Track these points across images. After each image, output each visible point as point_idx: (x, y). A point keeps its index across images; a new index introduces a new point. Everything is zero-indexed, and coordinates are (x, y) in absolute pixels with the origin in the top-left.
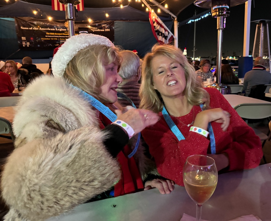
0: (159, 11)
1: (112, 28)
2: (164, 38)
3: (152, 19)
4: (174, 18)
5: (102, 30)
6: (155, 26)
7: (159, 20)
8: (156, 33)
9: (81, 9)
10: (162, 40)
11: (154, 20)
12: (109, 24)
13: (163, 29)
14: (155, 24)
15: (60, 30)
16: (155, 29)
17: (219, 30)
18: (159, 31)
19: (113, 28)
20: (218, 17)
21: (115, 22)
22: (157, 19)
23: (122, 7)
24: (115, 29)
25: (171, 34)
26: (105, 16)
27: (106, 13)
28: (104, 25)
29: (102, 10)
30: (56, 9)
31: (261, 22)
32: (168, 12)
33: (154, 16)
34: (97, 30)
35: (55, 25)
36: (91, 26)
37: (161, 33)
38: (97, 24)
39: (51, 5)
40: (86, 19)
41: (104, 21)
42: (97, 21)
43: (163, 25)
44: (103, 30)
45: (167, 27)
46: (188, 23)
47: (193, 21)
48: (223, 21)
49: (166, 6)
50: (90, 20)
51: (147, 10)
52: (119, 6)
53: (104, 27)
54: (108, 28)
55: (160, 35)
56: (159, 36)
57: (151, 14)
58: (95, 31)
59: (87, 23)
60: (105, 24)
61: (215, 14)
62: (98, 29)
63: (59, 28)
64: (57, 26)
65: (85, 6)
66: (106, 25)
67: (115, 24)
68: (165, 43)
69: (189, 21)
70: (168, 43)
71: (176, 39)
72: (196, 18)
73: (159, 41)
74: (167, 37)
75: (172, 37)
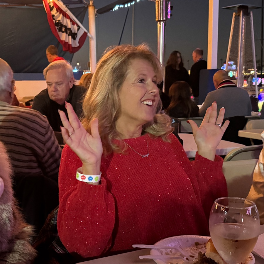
2: (70, 37)
3: (48, 2)
6: (54, 16)
7: (61, 5)
8: (57, 27)
10: (67, 41)
11: (52, 5)
13: (69, 21)
14: (54, 12)
16: (54, 21)
18: (61, 23)
22: (57, 3)
25: (83, 29)
31: (241, 8)
37: (65, 27)
43: (69, 13)
45: (76, 17)
46: (114, 10)
47: (121, 6)
55: (63, 32)
56: (61, 32)
68: (73, 46)
69: (114, 8)
70: (78, 45)
71: (92, 38)
72: (127, 3)
73: (62, 41)
74: (76, 34)
75: (85, 34)
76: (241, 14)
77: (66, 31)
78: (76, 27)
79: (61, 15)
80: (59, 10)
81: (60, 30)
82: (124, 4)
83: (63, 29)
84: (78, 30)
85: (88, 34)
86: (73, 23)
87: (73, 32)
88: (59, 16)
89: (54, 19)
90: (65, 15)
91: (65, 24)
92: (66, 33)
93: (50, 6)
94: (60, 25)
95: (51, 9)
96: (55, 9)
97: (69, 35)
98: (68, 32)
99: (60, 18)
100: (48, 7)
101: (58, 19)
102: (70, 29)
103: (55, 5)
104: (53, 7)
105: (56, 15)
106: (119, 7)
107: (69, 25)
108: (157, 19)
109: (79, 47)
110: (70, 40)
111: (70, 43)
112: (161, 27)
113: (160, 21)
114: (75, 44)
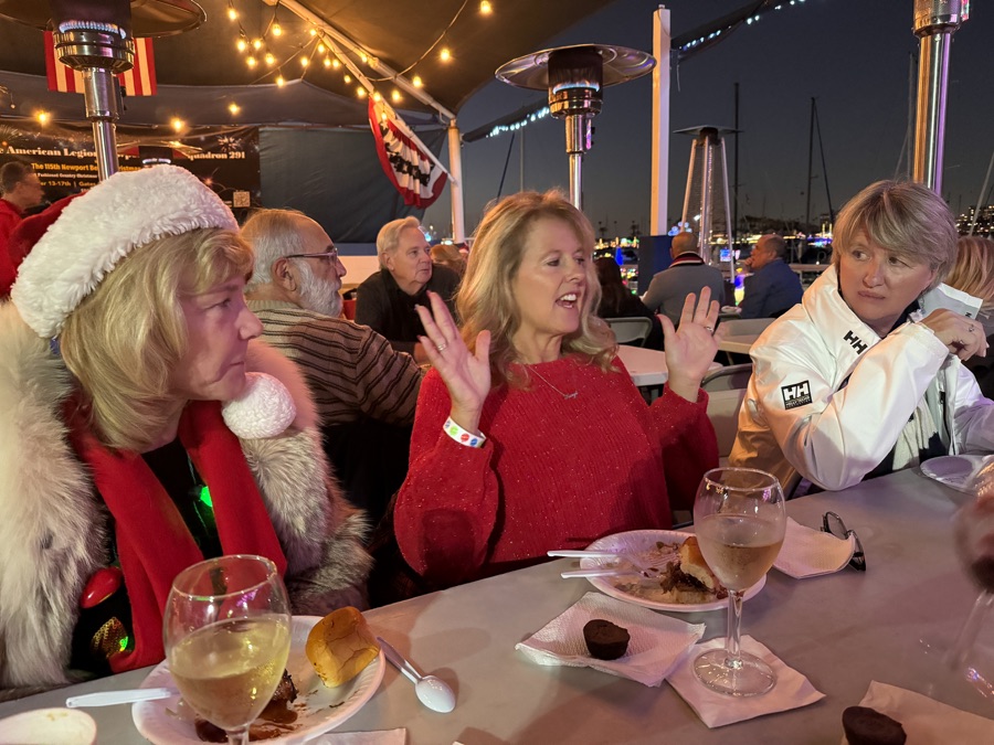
0: (396, 96)
1: (254, 149)
2: (418, 181)
3: (379, 121)
4: (449, 120)
5: (218, 156)
6: (388, 144)
7: (401, 125)
8: (393, 165)
9: (147, 91)
10: (411, 188)
11: (385, 126)
12: (242, 136)
13: (415, 153)
14: (389, 138)
15: (80, 155)
16: (389, 153)
18: (400, 157)
19: (257, 147)
20: (568, 117)
21: (261, 129)
22: (395, 122)
23: (281, 82)
24: (261, 151)
25: (440, 168)
26: (228, 114)
27: (230, 101)
28: (226, 140)
29: (216, 92)
30: (62, 86)
31: (706, 131)
32: (427, 100)
33: (383, 114)
34: (203, 156)
35: (60, 139)
36: (182, 142)
37: (409, 164)
38: (202, 137)
39: (45, 74)
40: (165, 120)
41: (225, 127)
42: (204, 127)
43: (415, 140)
44: (224, 156)
45: (427, 146)
46: (492, 135)
47: (505, 129)
49: (417, 82)
50: (178, 125)
51: (361, 93)
52: (271, 80)
53: (226, 145)
54: (238, 149)
55: (404, 172)
56: (401, 174)
57: (375, 108)
58: (198, 157)
59: (170, 133)
60: (229, 135)
61: (560, 108)
62: (205, 153)
63: (75, 147)
64: (66, 142)
65: (158, 77)
66: (232, 140)
67: (262, 135)
68: (423, 196)
69: (491, 131)
70: (431, 194)
71: (455, 183)
72: (514, 122)
73: (403, 188)
74: (428, 176)
75: (444, 177)
76: (707, 142)
77: (410, 172)
78: (427, 164)
79: (401, 144)
80: (398, 134)
81: (399, 169)
82: (509, 125)
83: (405, 168)
84: (432, 168)
85: (449, 176)
86: (423, 157)
87: (423, 172)
88: (396, 146)
89: (388, 150)
90: (408, 143)
91: (408, 158)
92: (411, 174)
93: (381, 128)
94: (399, 162)
95: (384, 133)
96: (390, 134)
97: (414, 178)
98: (414, 172)
99: (398, 148)
100: (378, 129)
101: (396, 151)
102: (417, 167)
103: (391, 125)
104: (387, 130)
105: (392, 144)
106: (501, 131)
107: (416, 160)
108: (568, 150)
109: (433, 199)
110: (417, 187)
111: (418, 191)
112: (575, 163)
113: (573, 153)
114: (423, 191)
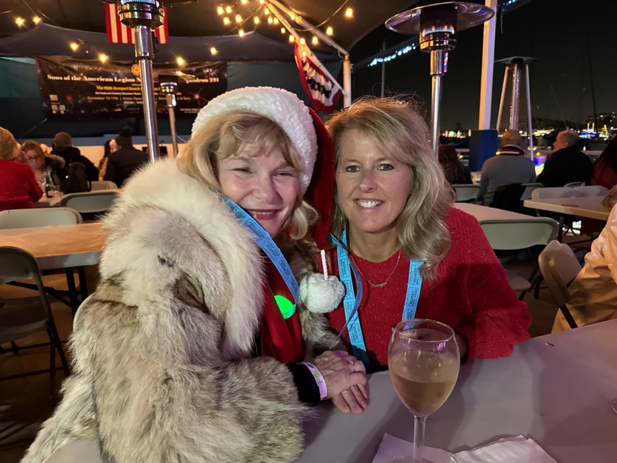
0: (315, 41)
1: (224, 76)
2: (324, 95)
3: (301, 57)
4: (344, 56)
5: (203, 81)
6: (306, 72)
7: (314, 59)
8: (309, 85)
9: (163, 40)
10: (320, 99)
11: (304, 60)
12: (217, 68)
13: (322, 77)
14: (307, 68)
15: (124, 80)
16: (307, 78)
17: (435, 78)
18: (314, 80)
19: (226, 75)
20: (432, 52)
21: (228, 64)
22: (310, 58)
23: (242, 34)
24: (229, 77)
25: (338, 86)
26: (210, 53)
27: (211, 46)
28: (208, 71)
29: (205, 40)
30: (115, 39)
31: (514, 61)
32: (331, 43)
33: (304, 52)
34: (194, 81)
35: (112, 71)
36: (182, 72)
37: (319, 84)
38: (194, 69)
39: (105, 32)
40: (174, 59)
41: (208, 62)
42: (195, 63)
43: (323, 68)
44: (206, 81)
45: (331, 73)
46: (371, 65)
47: (380, 60)
48: (443, 59)
49: (330, 31)
50: (180, 61)
51: (291, 39)
52: (237, 32)
53: (208, 74)
54: (215, 76)
55: (316, 90)
56: (314, 91)
57: (299, 48)
58: (191, 81)
59: (175, 66)
60: (209, 67)
61: (427, 46)
62: (195, 78)
63: (121, 76)
64: (116, 73)
65: (170, 32)
66: (211, 70)
67: (229, 68)
68: (327, 105)
69: (372, 62)
70: (331, 104)
71: (347, 96)
72: (387, 56)
73: (314, 100)
74: (330, 92)
75: (340, 91)
76: (516, 68)
77: (319, 89)
78: (329, 84)
79: (314, 71)
80: (312, 65)
81: (313, 87)
82: (384, 58)
83: (316, 87)
84: (332, 87)
85: (343, 92)
86: (327, 79)
87: (327, 89)
88: (311, 72)
89: (306, 75)
90: (318, 71)
91: (318, 81)
93: (302, 61)
94: (313, 83)
95: (304, 64)
96: (308, 65)
97: (322, 93)
98: (322, 89)
99: (312, 74)
100: (300, 62)
101: (311, 76)
102: (323, 86)
103: (308, 60)
104: (306, 63)
105: (308, 71)
106: (378, 62)
107: (322, 80)
108: (431, 73)
109: (333, 106)
110: (323, 99)
111: (323, 101)
112: (436, 82)
113: (435, 75)
114: (329, 102)
